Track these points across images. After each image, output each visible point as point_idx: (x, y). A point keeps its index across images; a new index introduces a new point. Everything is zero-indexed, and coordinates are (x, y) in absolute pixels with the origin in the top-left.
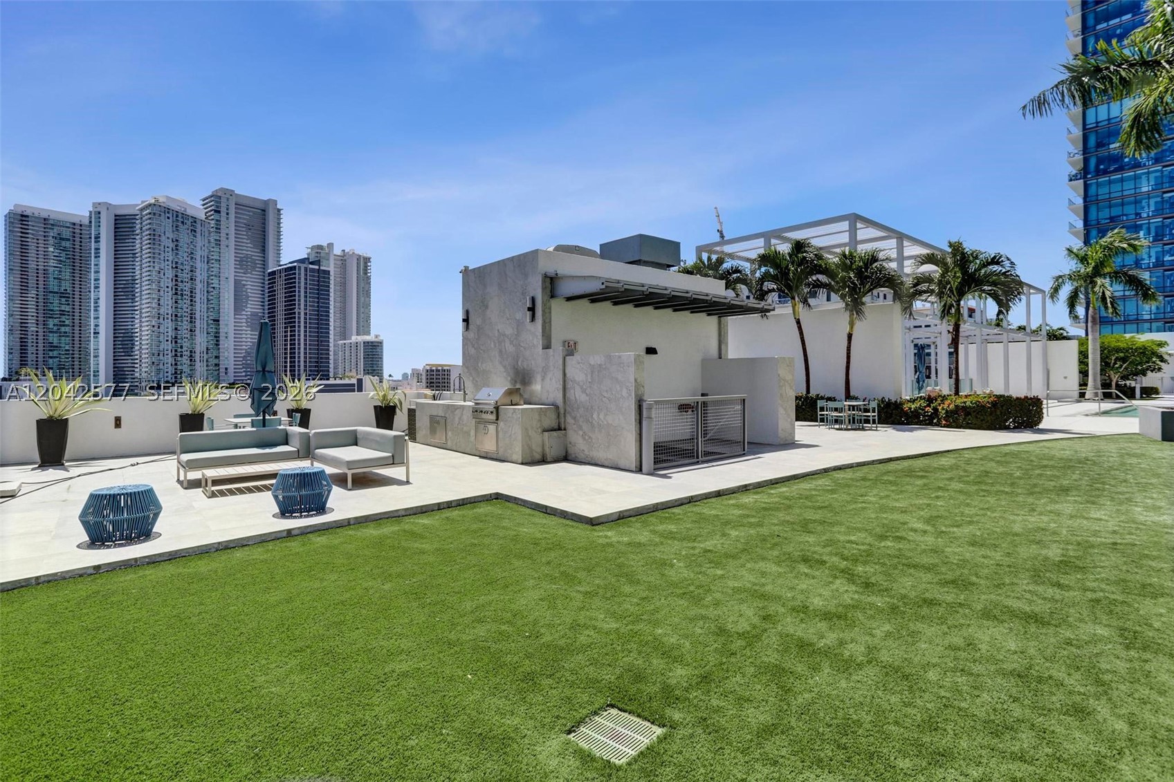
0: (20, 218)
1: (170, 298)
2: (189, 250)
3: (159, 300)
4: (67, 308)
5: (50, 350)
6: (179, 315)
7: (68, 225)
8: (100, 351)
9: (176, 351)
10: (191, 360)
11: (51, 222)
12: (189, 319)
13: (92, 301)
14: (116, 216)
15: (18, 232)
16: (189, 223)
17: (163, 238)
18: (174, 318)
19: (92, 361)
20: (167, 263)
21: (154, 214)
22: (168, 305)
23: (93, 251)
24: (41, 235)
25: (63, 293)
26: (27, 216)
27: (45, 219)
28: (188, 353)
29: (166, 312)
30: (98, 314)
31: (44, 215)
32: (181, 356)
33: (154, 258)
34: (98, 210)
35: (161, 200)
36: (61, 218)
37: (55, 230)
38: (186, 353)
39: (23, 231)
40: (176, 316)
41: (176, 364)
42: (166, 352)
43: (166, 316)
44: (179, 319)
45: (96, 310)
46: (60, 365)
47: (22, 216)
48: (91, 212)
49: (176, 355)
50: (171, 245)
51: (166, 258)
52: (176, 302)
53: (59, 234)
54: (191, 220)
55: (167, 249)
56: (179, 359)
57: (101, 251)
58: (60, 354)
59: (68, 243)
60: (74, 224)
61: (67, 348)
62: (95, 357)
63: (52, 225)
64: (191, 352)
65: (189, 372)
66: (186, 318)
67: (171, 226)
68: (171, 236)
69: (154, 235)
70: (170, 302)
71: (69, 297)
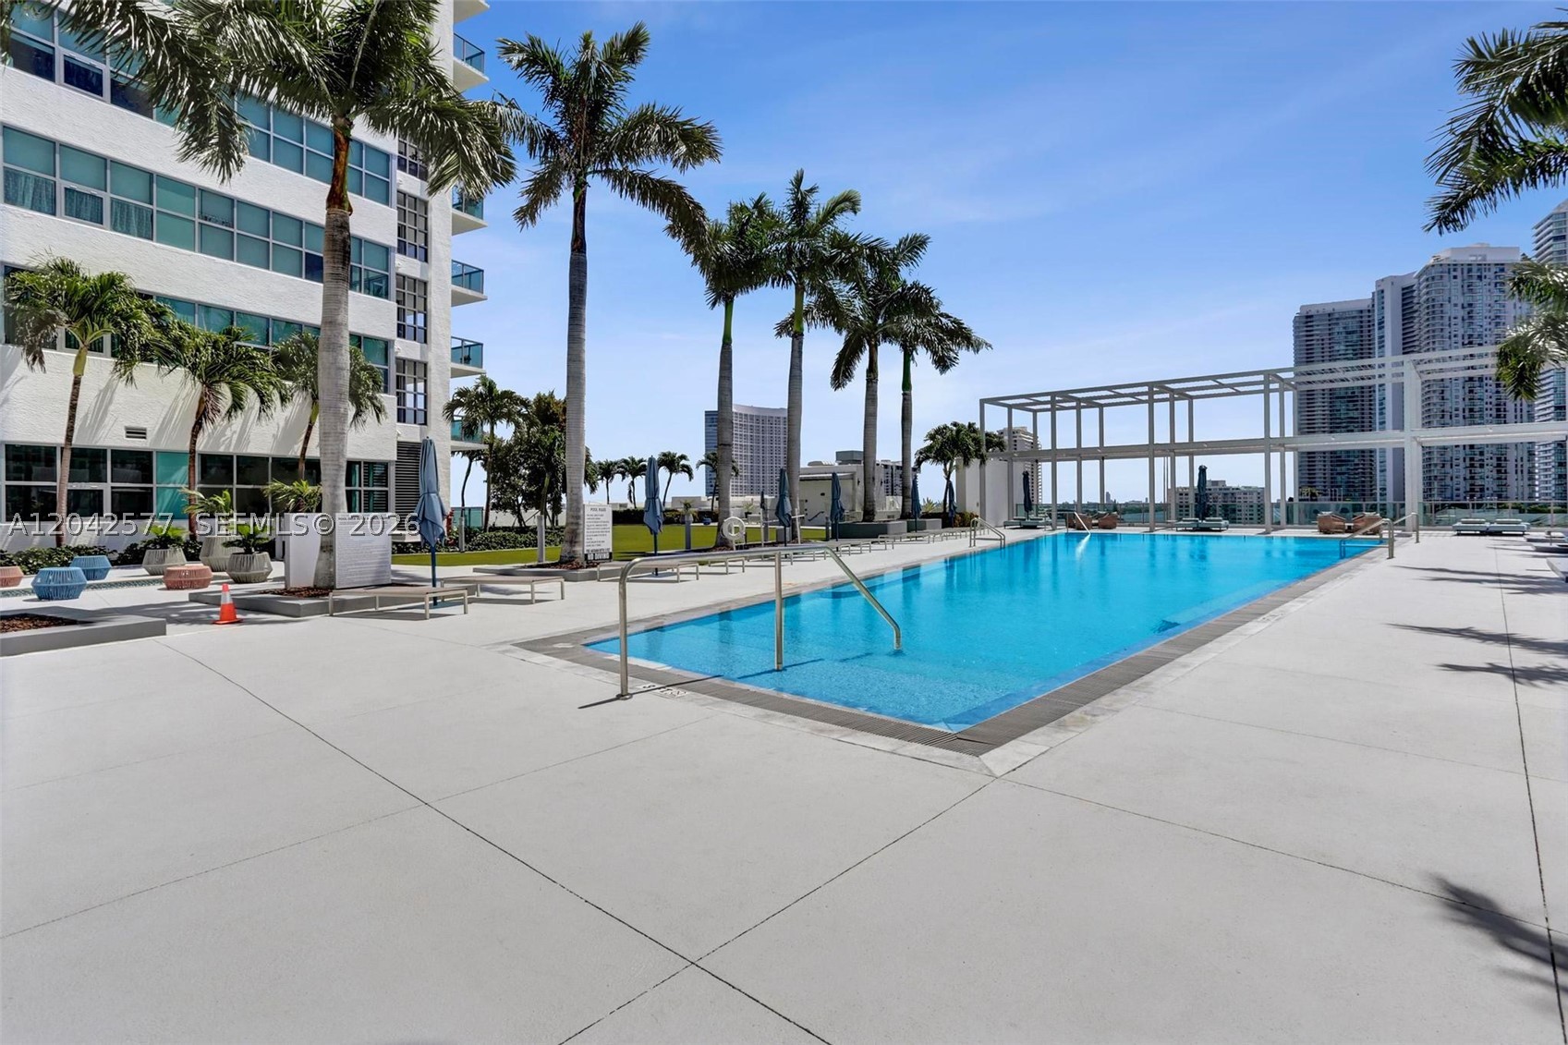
0: (1305, 320)
1: (1460, 388)
2: (1492, 315)
3: (1443, 392)
4: (1356, 414)
5: (1338, 465)
6: (1476, 408)
7: (1355, 314)
8: (1387, 463)
9: (1472, 459)
10: (1499, 472)
11: (1337, 316)
12: (1494, 413)
13: (1377, 402)
14: (1403, 289)
15: (1303, 336)
16: (1490, 275)
17: (1447, 307)
18: (1467, 414)
19: (1378, 477)
20: (1454, 339)
21: (1433, 278)
22: (1457, 397)
23: (1376, 341)
24: (1325, 335)
25: (1350, 397)
26: (1311, 316)
27: (1329, 315)
28: (1494, 462)
29: (1454, 406)
30: (1384, 418)
31: (1329, 310)
32: (1482, 466)
33: (1434, 337)
34: (1380, 288)
35: (1443, 255)
36: (1345, 308)
37: (1341, 325)
38: (1489, 462)
39: (1309, 333)
40: (1471, 410)
41: (1472, 478)
42: (1455, 462)
43: (1454, 413)
44: (1477, 414)
45: (1381, 414)
46: (1348, 482)
47: (1307, 317)
48: (1373, 293)
49: (1472, 466)
50: (1461, 313)
51: (1453, 333)
52: (1471, 391)
53: (1345, 328)
54: (1494, 269)
55: (1453, 321)
56: (1479, 470)
57: (1386, 339)
58: (1348, 469)
59: (1355, 335)
60: (1361, 311)
61: (1356, 461)
62: (1382, 471)
63: (1337, 319)
64: (1499, 459)
65: (1496, 489)
66: (1489, 412)
67: (1459, 287)
68: (1460, 300)
69: (1433, 306)
70: (1461, 394)
71: (1357, 401)
